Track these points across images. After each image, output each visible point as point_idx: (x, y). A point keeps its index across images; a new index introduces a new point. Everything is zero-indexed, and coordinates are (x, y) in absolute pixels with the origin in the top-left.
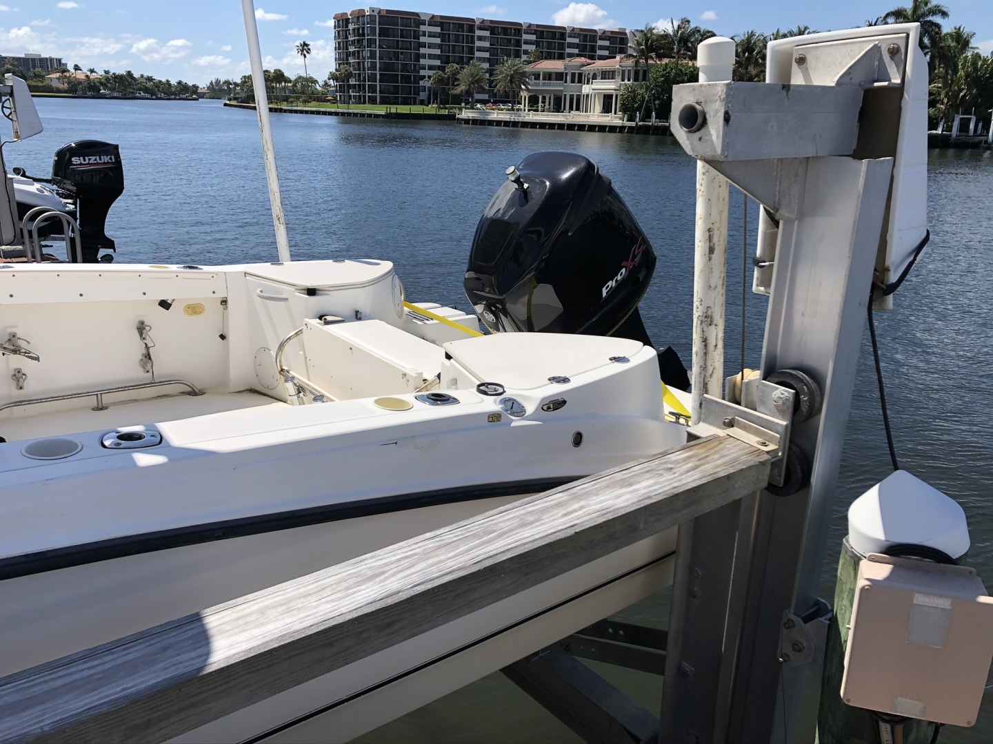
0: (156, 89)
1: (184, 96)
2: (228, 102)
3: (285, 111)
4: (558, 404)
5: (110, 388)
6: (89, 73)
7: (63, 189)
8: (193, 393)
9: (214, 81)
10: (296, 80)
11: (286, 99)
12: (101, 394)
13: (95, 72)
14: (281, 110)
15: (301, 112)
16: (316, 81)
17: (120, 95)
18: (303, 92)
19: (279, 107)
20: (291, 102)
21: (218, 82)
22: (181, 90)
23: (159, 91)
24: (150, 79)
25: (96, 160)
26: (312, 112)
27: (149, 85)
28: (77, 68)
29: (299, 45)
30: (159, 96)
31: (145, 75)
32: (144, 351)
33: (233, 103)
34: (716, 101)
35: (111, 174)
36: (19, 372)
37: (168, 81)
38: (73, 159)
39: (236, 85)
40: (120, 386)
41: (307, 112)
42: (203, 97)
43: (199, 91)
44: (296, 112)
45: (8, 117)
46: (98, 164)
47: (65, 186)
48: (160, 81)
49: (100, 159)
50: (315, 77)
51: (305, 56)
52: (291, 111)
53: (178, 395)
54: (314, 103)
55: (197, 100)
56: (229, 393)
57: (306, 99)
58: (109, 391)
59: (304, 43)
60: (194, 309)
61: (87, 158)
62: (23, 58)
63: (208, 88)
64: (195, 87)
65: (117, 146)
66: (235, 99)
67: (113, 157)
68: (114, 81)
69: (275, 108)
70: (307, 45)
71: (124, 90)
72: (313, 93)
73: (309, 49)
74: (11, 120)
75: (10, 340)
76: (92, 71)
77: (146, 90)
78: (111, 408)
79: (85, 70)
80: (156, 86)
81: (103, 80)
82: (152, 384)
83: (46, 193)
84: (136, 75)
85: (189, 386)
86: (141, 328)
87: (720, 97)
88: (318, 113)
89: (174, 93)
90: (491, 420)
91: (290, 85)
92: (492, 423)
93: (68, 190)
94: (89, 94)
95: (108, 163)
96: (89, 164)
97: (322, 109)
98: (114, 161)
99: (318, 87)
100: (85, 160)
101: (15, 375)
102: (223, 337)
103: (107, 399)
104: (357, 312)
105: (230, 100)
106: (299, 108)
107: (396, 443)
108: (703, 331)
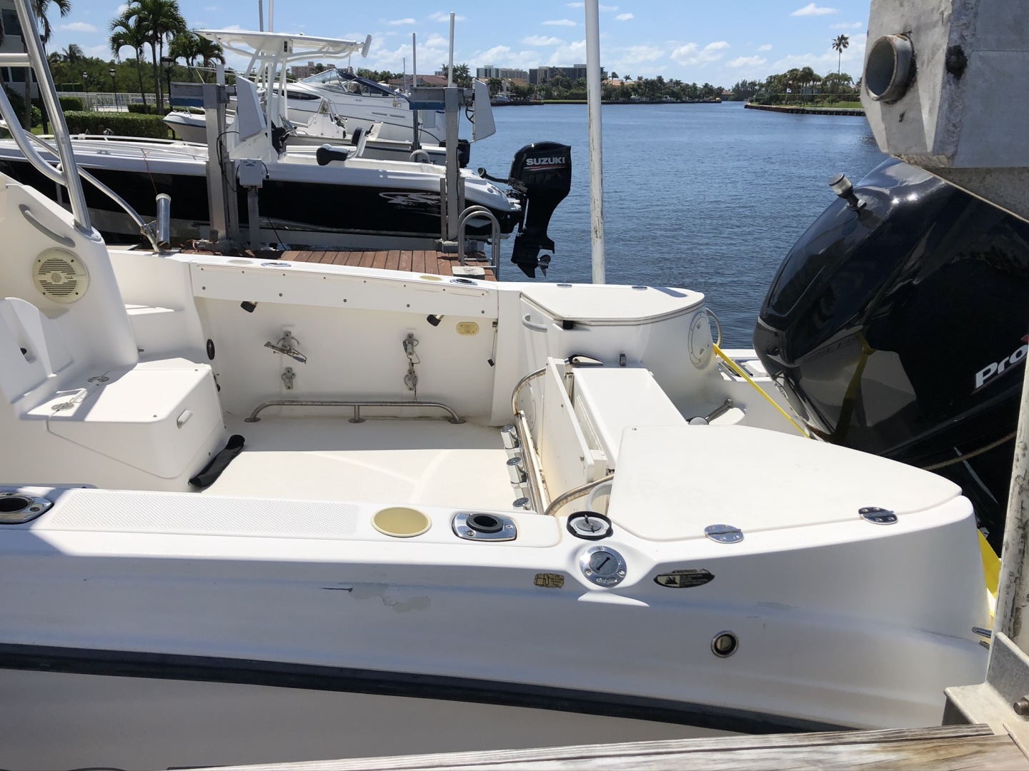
0: (682, 93)
1: (708, 99)
2: (749, 104)
3: (808, 112)
4: (693, 578)
5: (368, 401)
6: (624, 80)
7: (516, 189)
8: (452, 420)
9: (740, 83)
10: (827, 77)
11: (812, 99)
12: (359, 406)
13: (630, 79)
14: (803, 112)
15: (826, 113)
16: (850, 78)
17: (648, 100)
18: (832, 92)
19: (802, 108)
20: (817, 102)
21: (744, 83)
22: (706, 93)
23: (684, 94)
24: (678, 83)
25: (547, 161)
26: (838, 113)
27: (676, 89)
28: (614, 75)
29: (836, 39)
30: (684, 99)
31: (674, 80)
32: (408, 367)
33: (755, 104)
34: (935, 25)
35: (559, 175)
36: (289, 372)
37: (694, 84)
38: (528, 160)
39: (761, 86)
40: (379, 400)
41: (831, 113)
42: (726, 100)
43: (724, 93)
44: (820, 113)
45: (470, 119)
46: (549, 165)
47: (518, 187)
48: (687, 85)
49: (552, 161)
50: (849, 74)
51: (841, 51)
52: (814, 112)
53: (439, 419)
54: (843, 102)
55: (719, 102)
56: (489, 427)
57: (834, 98)
58: (367, 404)
59: (842, 36)
60: (467, 328)
61: (539, 159)
62: (572, 69)
63: (734, 90)
64: (721, 89)
65: (570, 147)
66: (757, 100)
67: (564, 158)
68: (646, 87)
69: (799, 110)
70: (846, 39)
71: (652, 95)
72: (844, 92)
73: (847, 43)
74: (473, 122)
75: (284, 338)
76: (627, 78)
77: (673, 94)
78: (367, 421)
79: (621, 77)
80: (683, 90)
81: (636, 86)
82: (415, 402)
83: (495, 193)
84: (666, 80)
85: (449, 411)
86: (409, 342)
87: (942, 13)
88: (845, 113)
89: (699, 97)
90: (540, 582)
91: (819, 83)
92: (544, 588)
93: (520, 190)
94: (621, 99)
95: (558, 164)
96: (541, 165)
97: (850, 109)
98: (564, 162)
99: (851, 85)
100: (537, 162)
101: (285, 374)
102: (491, 363)
103: (364, 411)
104: (622, 355)
105: (751, 101)
106: (824, 109)
107: (350, 590)
108: (1022, 508)
